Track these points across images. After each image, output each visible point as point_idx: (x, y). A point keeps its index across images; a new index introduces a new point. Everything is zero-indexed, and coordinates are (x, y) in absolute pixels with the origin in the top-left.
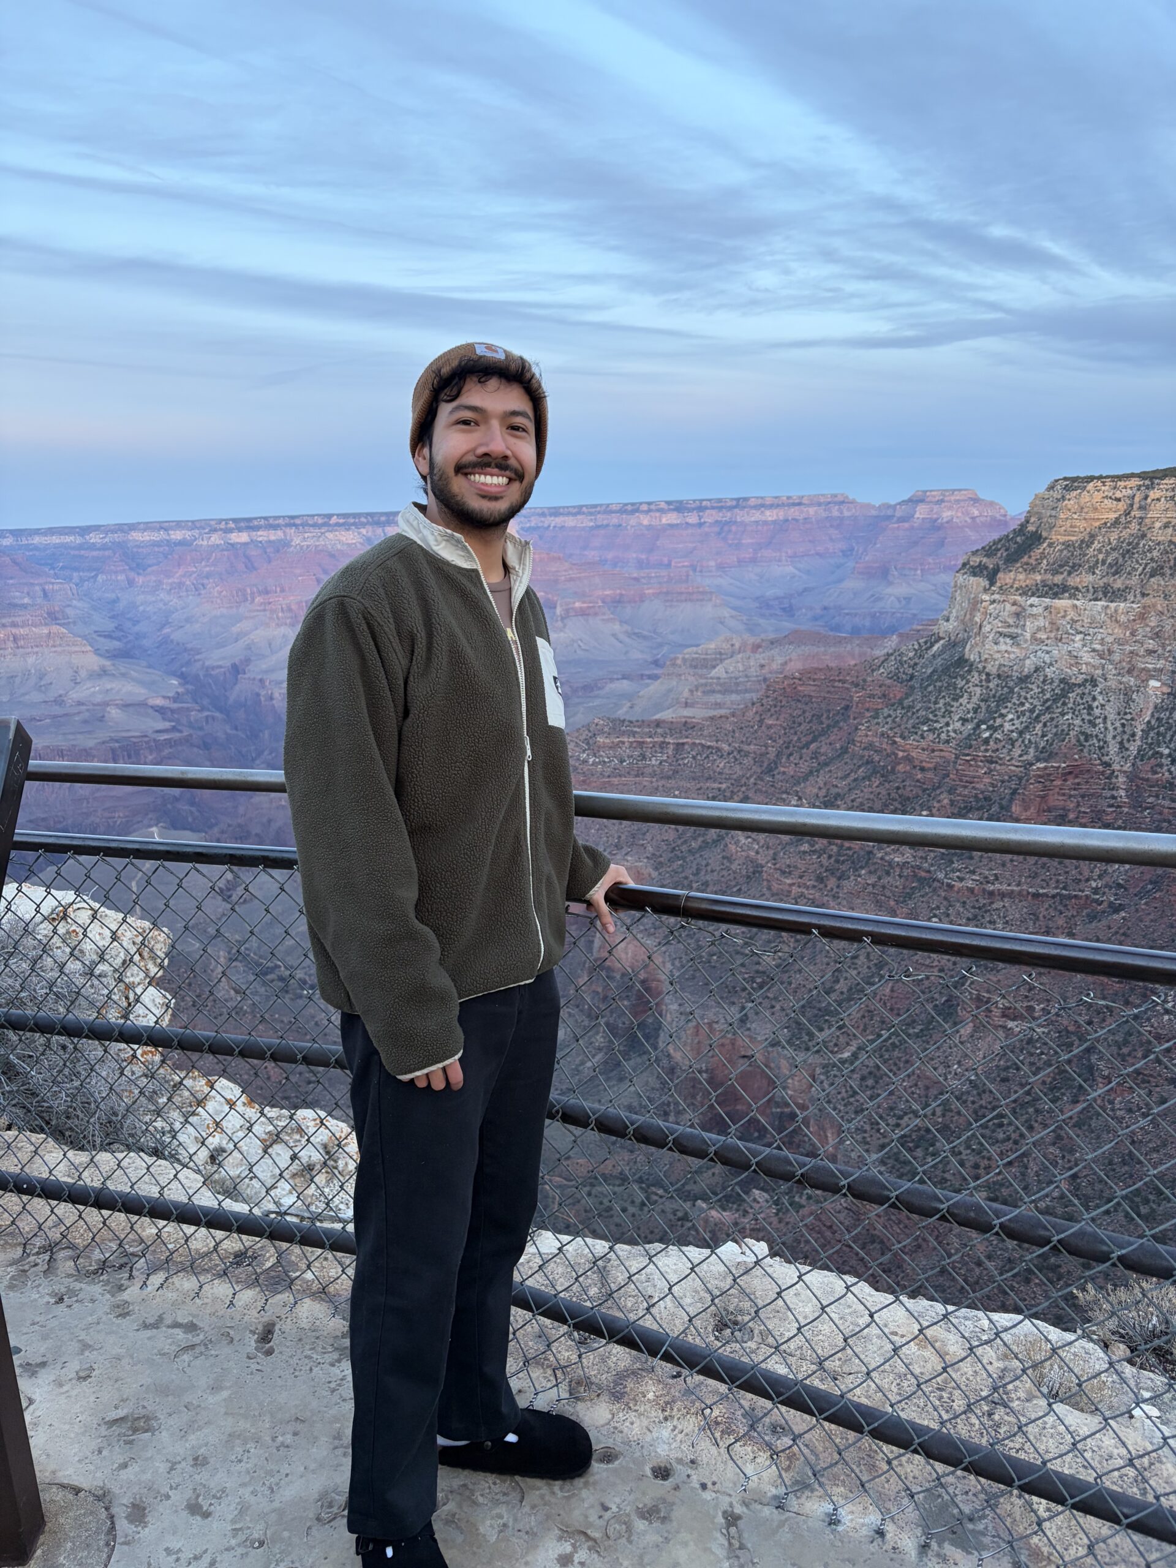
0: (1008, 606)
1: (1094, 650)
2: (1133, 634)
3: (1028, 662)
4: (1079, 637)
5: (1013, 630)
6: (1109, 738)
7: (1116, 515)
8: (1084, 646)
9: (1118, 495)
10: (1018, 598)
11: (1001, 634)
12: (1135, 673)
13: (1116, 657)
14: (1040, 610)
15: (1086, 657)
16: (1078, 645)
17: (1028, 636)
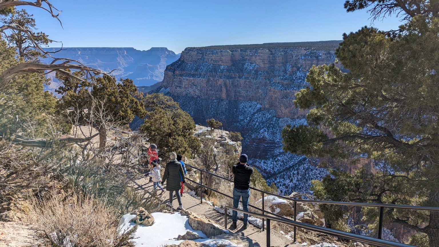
0: (178, 79)
1: (198, 90)
2: (206, 85)
3: (184, 93)
4: (195, 87)
5: (180, 85)
6: (203, 110)
7: (201, 57)
8: (196, 89)
9: (201, 52)
10: (180, 77)
11: (177, 86)
12: (208, 95)
13: (203, 91)
14: (186, 80)
15: (197, 91)
16: (195, 88)
17: (183, 86)
